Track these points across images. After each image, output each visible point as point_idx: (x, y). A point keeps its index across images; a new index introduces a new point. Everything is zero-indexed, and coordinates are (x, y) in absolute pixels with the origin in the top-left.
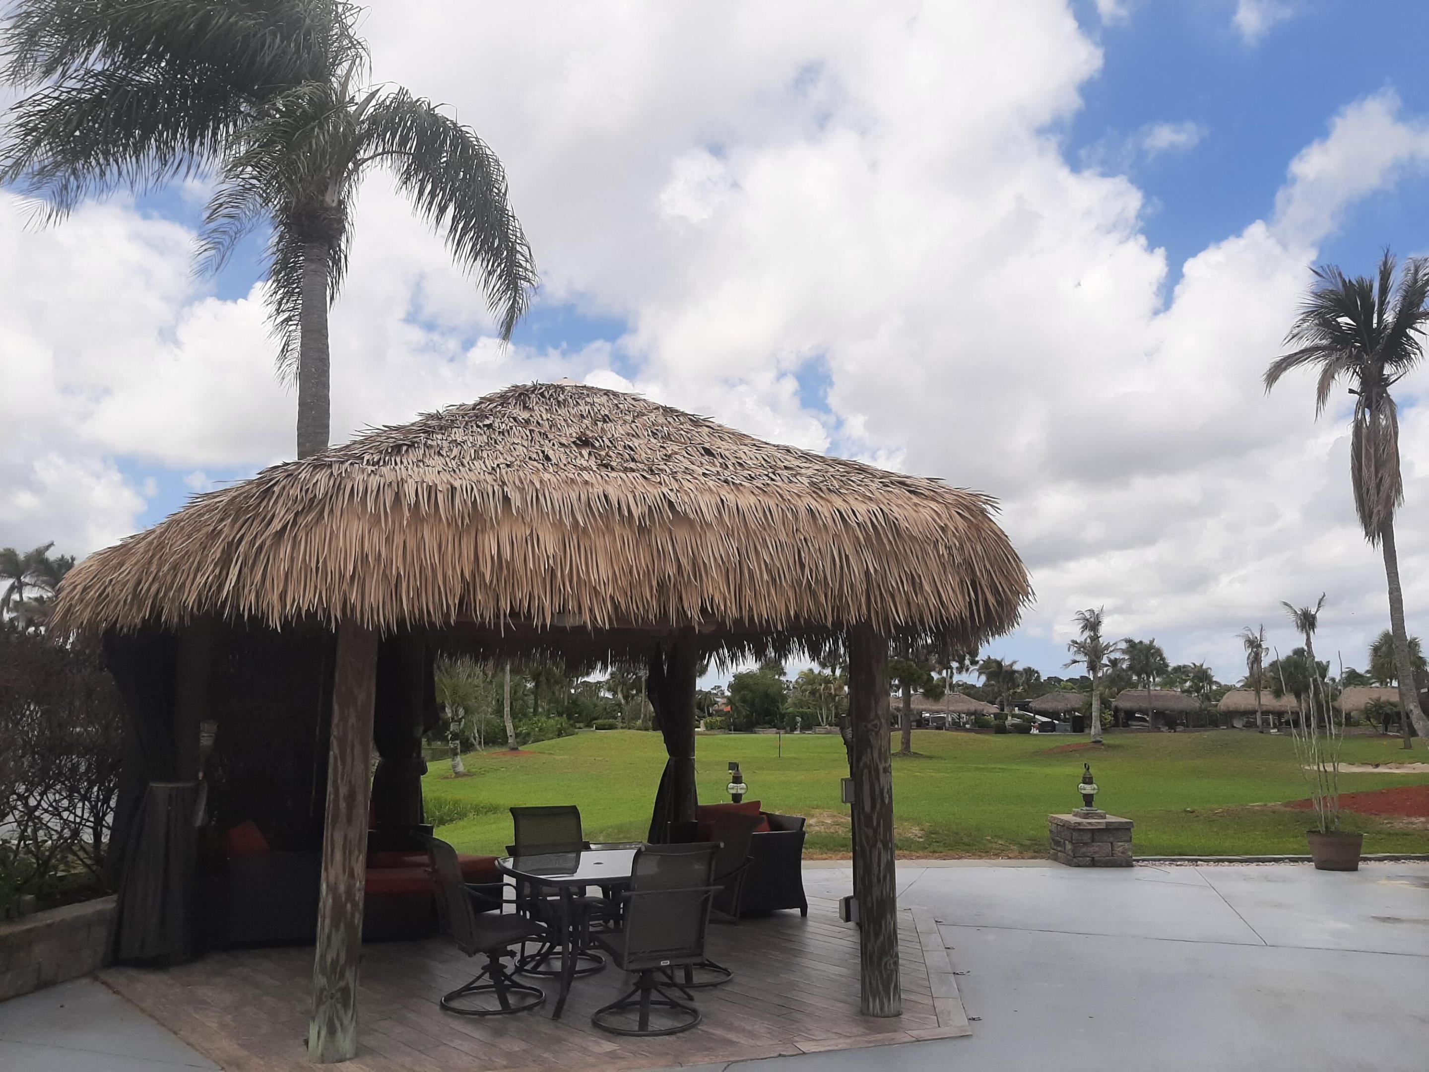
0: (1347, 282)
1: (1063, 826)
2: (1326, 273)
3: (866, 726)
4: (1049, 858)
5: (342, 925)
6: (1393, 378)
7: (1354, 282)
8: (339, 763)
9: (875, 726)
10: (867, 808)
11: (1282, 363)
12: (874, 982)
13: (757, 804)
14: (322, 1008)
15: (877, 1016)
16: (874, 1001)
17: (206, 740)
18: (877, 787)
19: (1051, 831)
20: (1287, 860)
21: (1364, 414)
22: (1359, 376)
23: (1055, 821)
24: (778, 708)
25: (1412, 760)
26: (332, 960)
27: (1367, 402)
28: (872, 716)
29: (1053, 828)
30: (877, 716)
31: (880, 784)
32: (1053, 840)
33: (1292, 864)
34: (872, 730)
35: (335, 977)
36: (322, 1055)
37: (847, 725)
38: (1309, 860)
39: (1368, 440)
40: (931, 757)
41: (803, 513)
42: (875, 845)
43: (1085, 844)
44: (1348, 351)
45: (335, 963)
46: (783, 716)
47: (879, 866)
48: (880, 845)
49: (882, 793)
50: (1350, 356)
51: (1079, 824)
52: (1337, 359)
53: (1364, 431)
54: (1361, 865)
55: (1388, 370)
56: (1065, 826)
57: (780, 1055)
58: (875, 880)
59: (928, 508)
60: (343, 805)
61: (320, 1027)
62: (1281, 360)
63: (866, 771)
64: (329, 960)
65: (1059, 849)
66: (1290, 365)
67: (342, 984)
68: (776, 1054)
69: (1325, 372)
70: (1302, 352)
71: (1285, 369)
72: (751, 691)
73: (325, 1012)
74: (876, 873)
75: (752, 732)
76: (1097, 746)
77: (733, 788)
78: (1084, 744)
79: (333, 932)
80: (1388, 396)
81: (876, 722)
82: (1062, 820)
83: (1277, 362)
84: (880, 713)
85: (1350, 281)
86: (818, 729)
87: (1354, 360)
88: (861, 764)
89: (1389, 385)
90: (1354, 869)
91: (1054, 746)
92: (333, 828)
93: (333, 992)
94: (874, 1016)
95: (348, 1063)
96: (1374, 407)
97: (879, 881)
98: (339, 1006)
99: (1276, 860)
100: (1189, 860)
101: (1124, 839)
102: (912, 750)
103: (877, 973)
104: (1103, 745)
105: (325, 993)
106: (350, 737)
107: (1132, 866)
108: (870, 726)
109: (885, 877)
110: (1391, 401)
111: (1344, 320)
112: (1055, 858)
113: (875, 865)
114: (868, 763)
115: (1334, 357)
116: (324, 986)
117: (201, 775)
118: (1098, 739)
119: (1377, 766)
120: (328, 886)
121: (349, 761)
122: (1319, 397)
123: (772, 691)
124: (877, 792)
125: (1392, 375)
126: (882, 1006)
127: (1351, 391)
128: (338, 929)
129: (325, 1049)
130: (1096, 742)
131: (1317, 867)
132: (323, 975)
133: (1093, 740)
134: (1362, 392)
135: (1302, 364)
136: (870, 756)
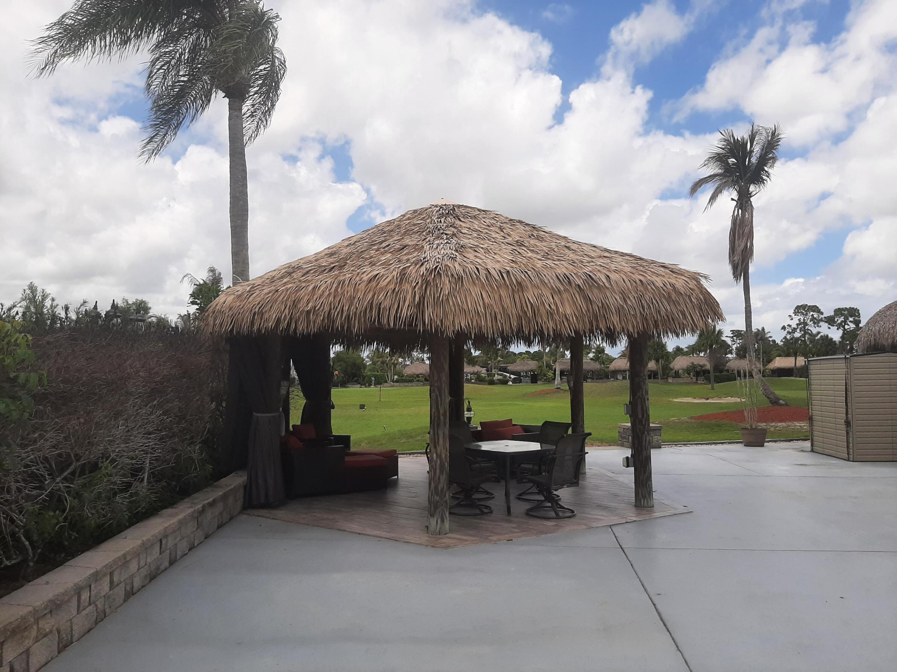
0: (736, 139)
2: (726, 134)
3: (639, 380)
4: (617, 446)
5: (445, 473)
6: (753, 194)
7: (739, 139)
9: (644, 379)
10: (640, 417)
12: (644, 493)
14: (438, 511)
15: (646, 507)
16: (644, 500)
17: (284, 391)
18: (645, 407)
19: (619, 432)
21: (738, 212)
22: (737, 190)
24: (361, 373)
27: (741, 205)
28: (642, 374)
29: (621, 430)
30: (644, 375)
32: (621, 436)
35: (443, 496)
36: (440, 531)
39: (739, 225)
42: (644, 433)
44: (732, 178)
45: (442, 489)
46: (364, 377)
47: (646, 441)
48: (646, 433)
49: (647, 409)
50: (733, 180)
52: (725, 182)
53: (738, 221)
55: (752, 188)
58: (644, 448)
61: (437, 519)
62: (699, 181)
63: (639, 400)
64: (440, 488)
65: (624, 440)
66: (703, 183)
67: (445, 499)
68: (625, 522)
69: (717, 189)
70: (709, 177)
71: (700, 185)
72: (345, 362)
73: (439, 512)
74: (644, 445)
75: (345, 387)
76: (559, 390)
77: (467, 414)
78: (552, 390)
79: (441, 475)
80: (751, 202)
81: (643, 377)
84: (645, 373)
85: (737, 139)
86: (386, 384)
87: (734, 183)
88: (637, 397)
89: (751, 197)
91: (534, 391)
93: (442, 503)
94: (644, 507)
96: (744, 209)
97: (645, 448)
98: (445, 509)
99: (722, 443)
100: (683, 444)
101: (658, 434)
103: (645, 489)
104: (562, 390)
105: (439, 503)
106: (443, 386)
107: (661, 448)
109: (648, 446)
110: (752, 206)
111: (732, 160)
112: (622, 445)
113: (644, 442)
114: (639, 395)
115: (724, 181)
116: (438, 501)
117: (281, 409)
118: (559, 386)
119: (708, 399)
121: (443, 397)
123: (358, 362)
124: (645, 409)
125: (754, 191)
126: (648, 502)
127: (732, 199)
128: (443, 475)
129: (440, 528)
130: (557, 388)
131: (745, 446)
132: (437, 496)
133: (556, 387)
134: (738, 200)
135: (709, 183)
136: (641, 392)
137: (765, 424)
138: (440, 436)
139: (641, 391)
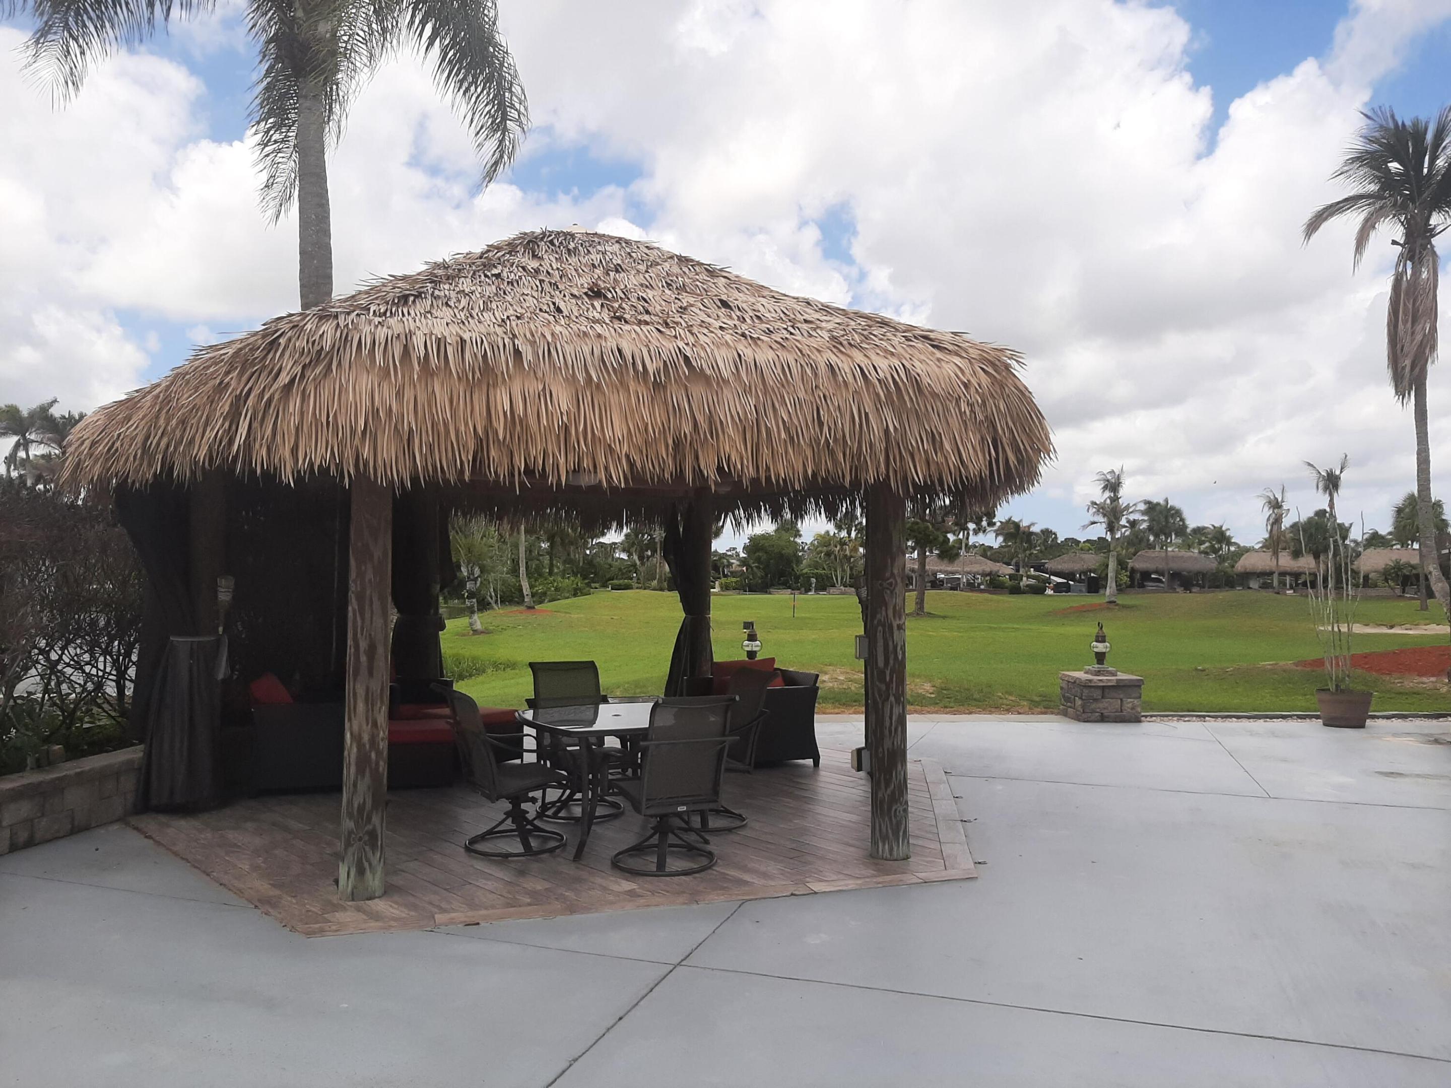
0: (1400, 123)
1: (1075, 682)
2: (1378, 116)
3: (881, 585)
4: (1058, 714)
5: (367, 774)
6: (1438, 230)
7: (1408, 124)
8: (358, 619)
9: (891, 584)
10: (881, 664)
11: (1324, 212)
13: (772, 660)
14: (351, 850)
15: (886, 860)
16: (884, 845)
17: (224, 596)
18: (891, 643)
19: (1062, 688)
20: (1295, 717)
21: (1405, 265)
22: (1404, 226)
23: (1066, 679)
24: (793, 570)
25: (1427, 622)
26: (359, 805)
27: (1410, 254)
28: (888, 574)
29: (1064, 685)
30: (892, 574)
31: (893, 642)
32: (1064, 696)
33: (1299, 720)
34: (888, 588)
35: (362, 819)
36: (353, 893)
37: (862, 585)
38: (1317, 717)
39: (1407, 294)
40: (944, 617)
41: (822, 369)
42: (887, 699)
43: (1096, 700)
44: (1393, 199)
45: (361, 808)
46: (797, 578)
47: (891, 718)
48: (892, 699)
49: (895, 648)
50: (1395, 205)
51: (1090, 681)
52: (1381, 208)
53: (1404, 285)
54: (1369, 722)
55: (1435, 219)
56: (1075, 683)
57: (792, 894)
58: (887, 732)
59: (952, 364)
60: (363, 659)
61: (349, 867)
62: (1324, 209)
63: (880, 628)
64: (356, 806)
65: (1069, 704)
66: (1331, 215)
67: (370, 827)
68: (789, 894)
69: (1367, 220)
70: (1346, 200)
71: (1326, 219)
72: (766, 553)
73: (354, 854)
74: (888, 725)
75: (766, 593)
76: (1112, 606)
77: (748, 646)
78: (1100, 605)
79: (359, 777)
80: (1432, 247)
81: (891, 580)
82: (1073, 677)
83: (1319, 212)
84: (896, 571)
85: (1403, 124)
86: (832, 590)
87: (1399, 209)
88: (876, 622)
89: (1434, 236)
90: (1361, 726)
91: (1068, 606)
92: (355, 680)
93: (361, 835)
94: (883, 858)
95: (376, 901)
96: (1416, 260)
97: (890, 732)
98: (367, 848)
99: (1284, 717)
101: (1133, 695)
102: (925, 611)
103: (887, 819)
104: (1117, 605)
105: (353, 836)
106: (368, 592)
107: (1140, 721)
108: (885, 585)
109: (896, 730)
110: (1434, 253)
111: (1394, 166)
112: (1065, 714)
113: (887, 719)
114: (882, 620)
115: (1377, 206)
116: (352, 830)
117: (221, 629)
118: (1113, 599)
119: (1392, 627)
120: (352, 734)
121: (367, 615)
122: (1357, 249)
123: (788, 551)
124: (891, 648)
125: (1439, 225)
126: (891, 850)
127: (1394, 243)
128: (363, 776)
129: (354, 887)
130: (1110, 602)
131: (1325, 725)
132: (350, 819)
133: (1107, 600)
134: (1405, 243)
135: (1344, 213)
136: (884, 613)
137: (1433, 679)
138: (358, 695)
139: (884, 608)
